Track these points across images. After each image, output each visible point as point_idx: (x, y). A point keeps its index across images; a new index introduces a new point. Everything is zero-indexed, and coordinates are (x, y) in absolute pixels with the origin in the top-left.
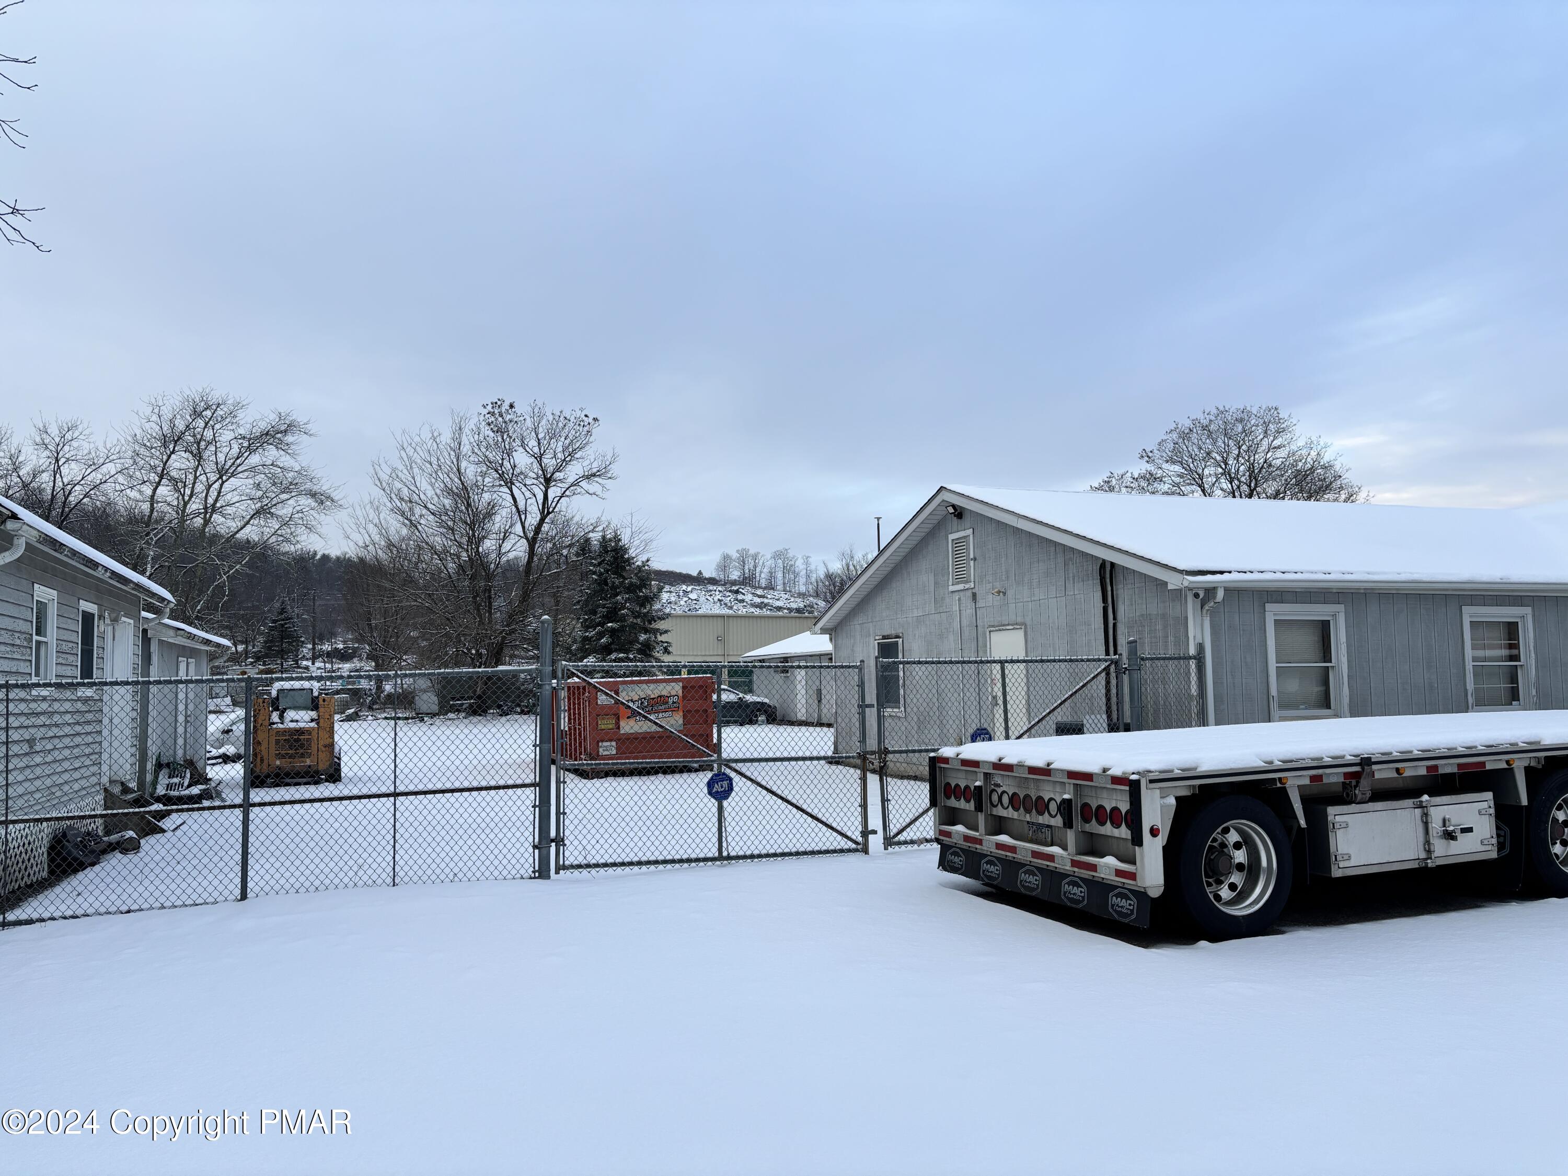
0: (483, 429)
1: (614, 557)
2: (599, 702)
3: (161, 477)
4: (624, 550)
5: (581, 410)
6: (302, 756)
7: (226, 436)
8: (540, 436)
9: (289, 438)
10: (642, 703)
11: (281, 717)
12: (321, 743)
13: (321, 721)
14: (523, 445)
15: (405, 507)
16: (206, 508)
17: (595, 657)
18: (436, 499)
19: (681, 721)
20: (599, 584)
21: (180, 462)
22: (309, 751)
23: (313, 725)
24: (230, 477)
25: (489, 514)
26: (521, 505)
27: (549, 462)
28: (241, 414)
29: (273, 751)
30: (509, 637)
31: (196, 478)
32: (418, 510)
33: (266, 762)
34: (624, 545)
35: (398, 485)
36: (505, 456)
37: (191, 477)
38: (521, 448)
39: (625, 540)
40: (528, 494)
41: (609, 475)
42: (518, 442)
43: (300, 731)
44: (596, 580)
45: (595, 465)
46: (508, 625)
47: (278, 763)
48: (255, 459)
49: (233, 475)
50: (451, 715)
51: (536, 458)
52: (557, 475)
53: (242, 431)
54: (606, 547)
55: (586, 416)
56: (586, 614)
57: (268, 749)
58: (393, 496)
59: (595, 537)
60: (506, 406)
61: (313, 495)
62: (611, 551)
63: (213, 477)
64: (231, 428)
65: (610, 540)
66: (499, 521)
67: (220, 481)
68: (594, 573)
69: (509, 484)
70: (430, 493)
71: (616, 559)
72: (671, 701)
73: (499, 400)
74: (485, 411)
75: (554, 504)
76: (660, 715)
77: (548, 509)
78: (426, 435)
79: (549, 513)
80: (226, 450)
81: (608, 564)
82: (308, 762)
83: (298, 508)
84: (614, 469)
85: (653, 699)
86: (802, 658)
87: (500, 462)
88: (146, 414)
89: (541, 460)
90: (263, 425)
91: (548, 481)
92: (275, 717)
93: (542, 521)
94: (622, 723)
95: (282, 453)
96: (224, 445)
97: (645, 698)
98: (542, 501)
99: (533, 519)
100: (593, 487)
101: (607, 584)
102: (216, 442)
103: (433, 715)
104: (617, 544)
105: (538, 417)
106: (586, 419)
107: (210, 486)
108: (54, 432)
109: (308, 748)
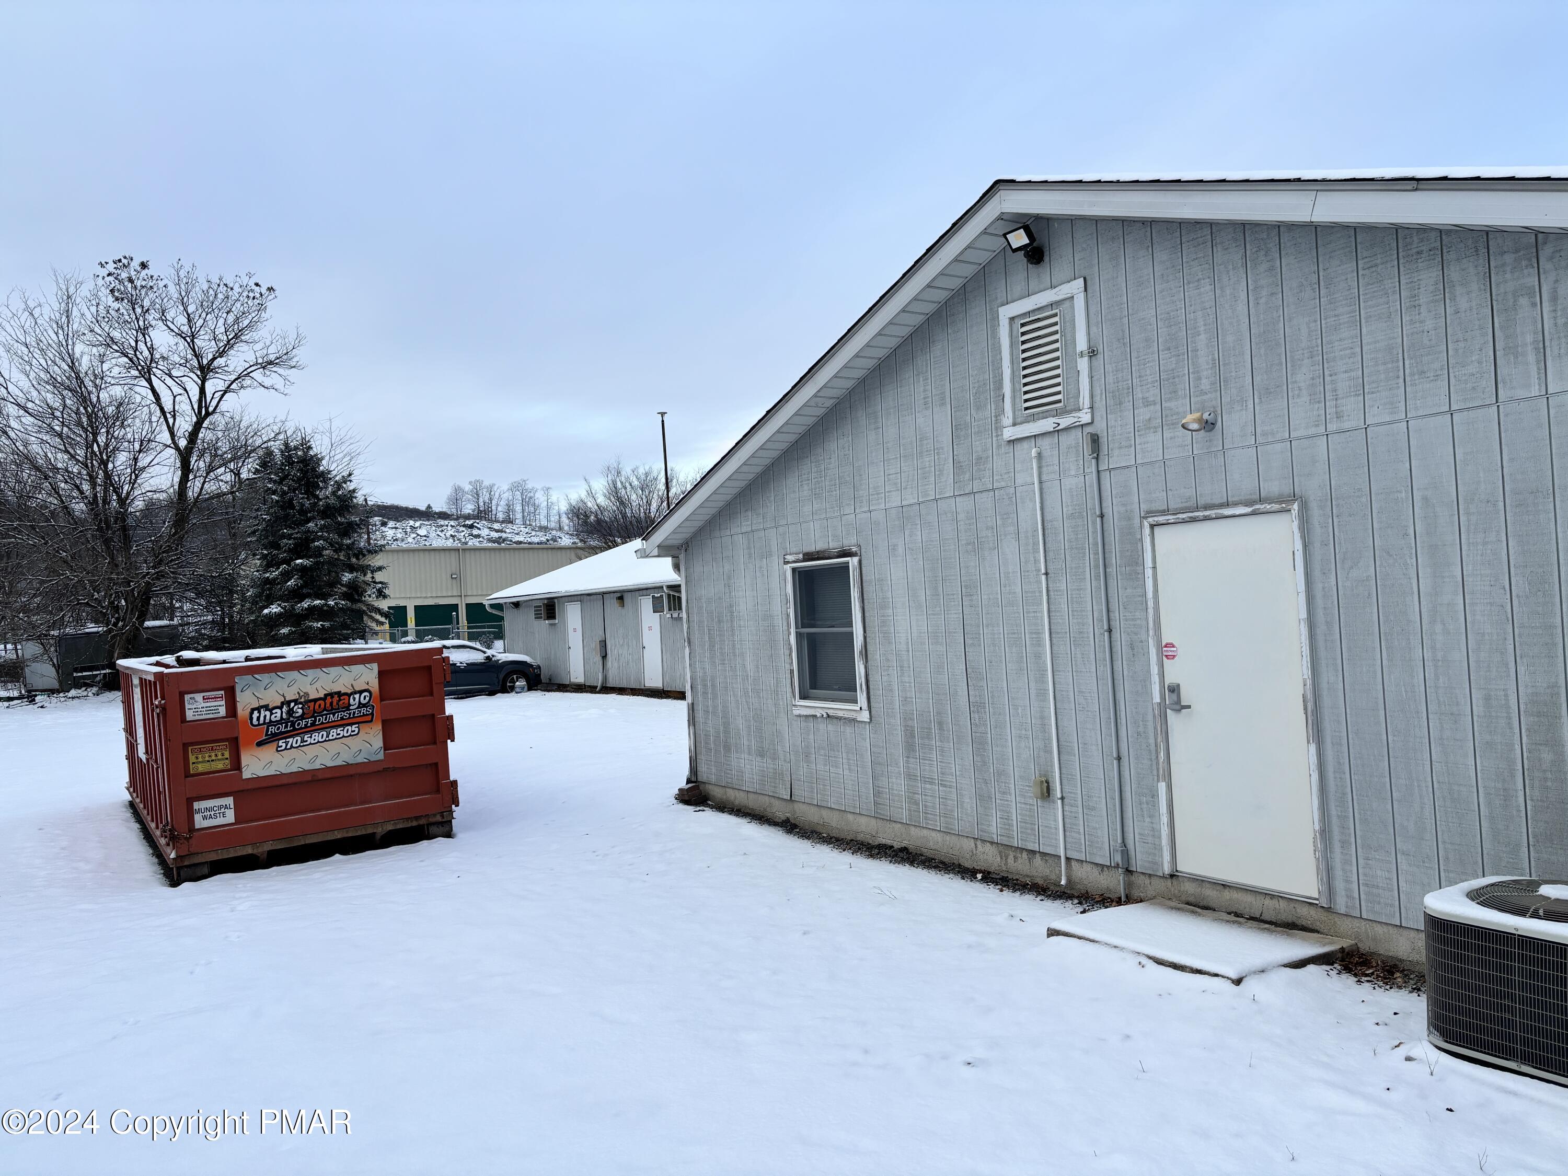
0: (104, 299)
1: (302, 470)
2: (190, 715)
4: (318, 460)
5: (250, 275)
8: (191, 309)
10: (291, 712)
14: (164, 320)
17: (279, 605)
18: (35, 393)
19: (378, 742)
20: (282, 507)
25: (120, 416)
26: (168, 407)
27: (206, 345)
30: (158, 583)
34: (316, 455)
36: (140, 337)
38: (160, 323)
39: (319, 447)
40: (177, 390)
41: (293, 364)
42: (157, 317)
44: (277, 501)
45: (272, 349)
46: (154, 567)
50: (73, 692)
51: (184, 338)
52: (220, 361)
54: (290, 456)
55: (257, 285)
56: (266, 548)
59: (276, 447)
60: (135, 264)
62: (297, 462)
65: (296, 448)
66: (135, 428)
68: (274, 493)
69: (146, 374)
71: (304, 472)
72: (354, 702)
73: (125, 257)
74: (104, 272)
75: (214, 403)
76: (333, 733)
77: (207, 409)
78: (16, 304)
79: (208, 414)
81: (293, 481)
84: (300, 355)
85: (315, 700)
86: (576, 598)
87: (133, 344)
89: (192, 341)
91: (205, 371)
93: (198, 426)
94: (245, 759)
97: (296, 702)
98: (197, 397)
100: (272, 378)
101: (293, 507)
103: (50, 692)
104: (306, 453)
105: (186, 285)
106: (257, 289)
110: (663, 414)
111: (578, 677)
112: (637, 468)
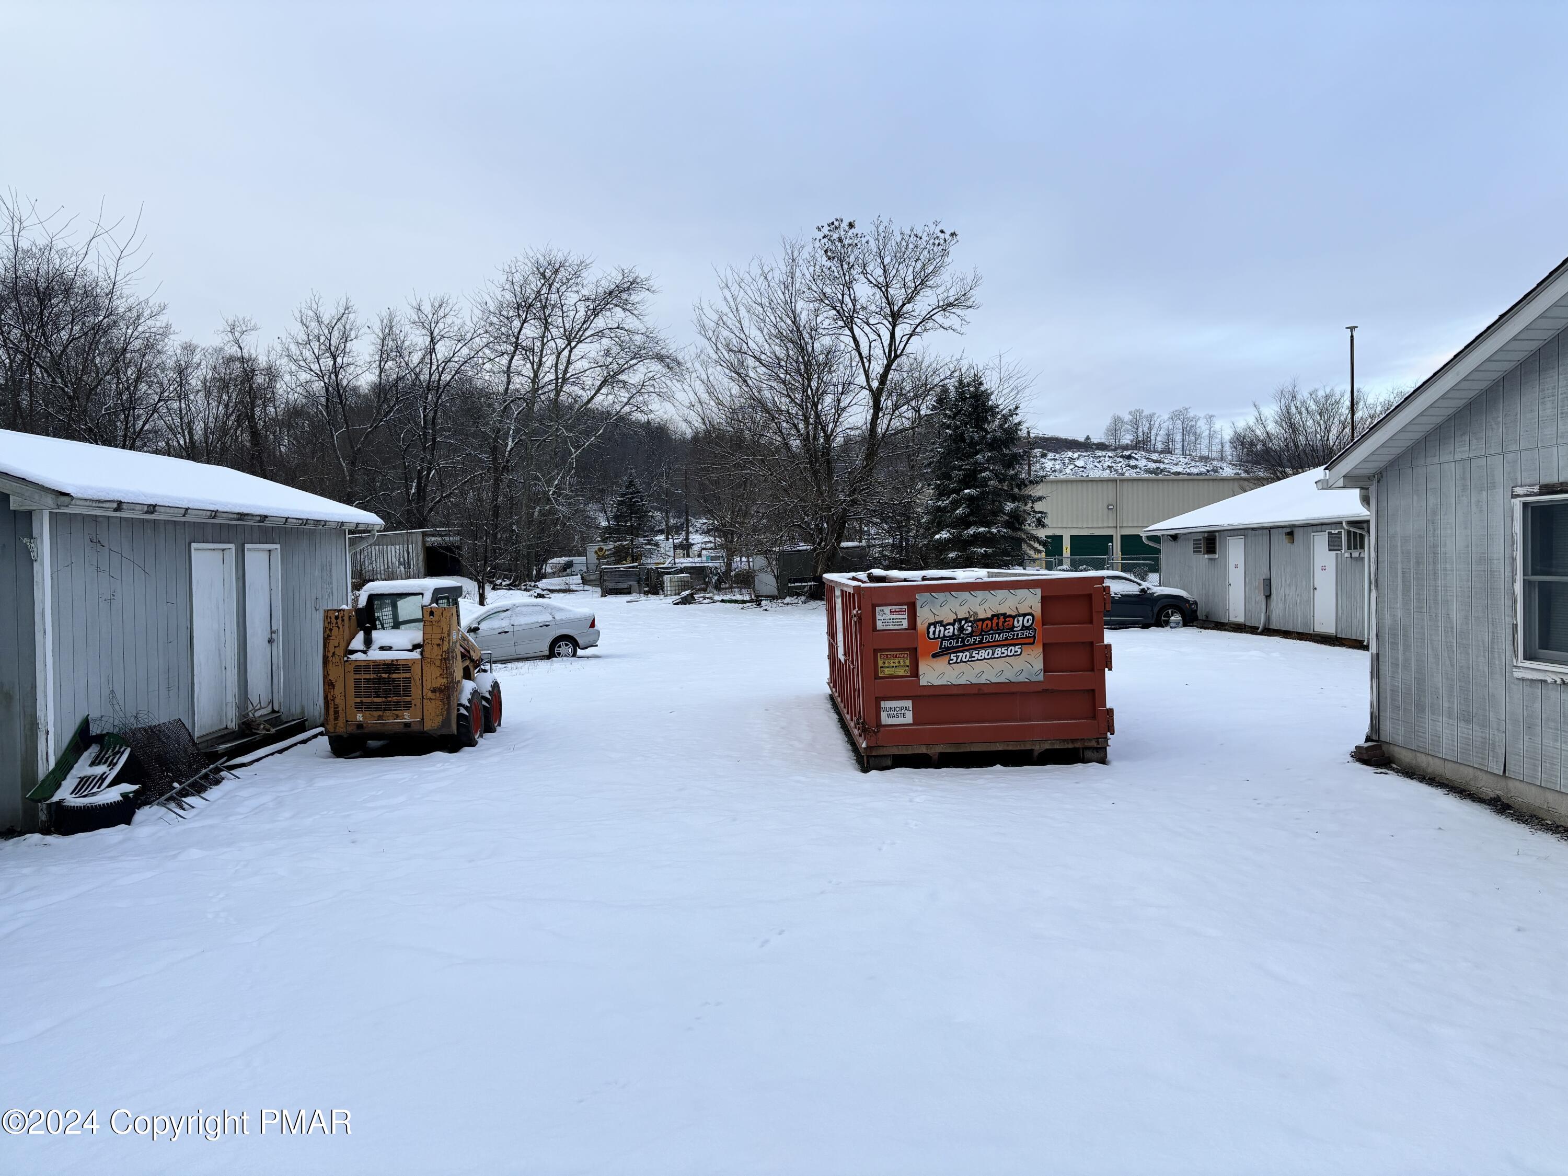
0: (819, 259)
1: (973, 405)
2: (879, 625)
3: (516, 348)
4: (987, 395)
5: (936, 223)
6: (397, 706)
7: (571, 298)
8: (887, 261)
9: (634, 298)
10: (961, 629)
11: (368, 642)
12: (428, 685)
13: (427, 649)
14: (864, 273)
15: (732, 358)
16: (557, 378)
17: (949, 531)
18: (767, 347)
19: (1039, 664)
20: (955, 441)
22: (408, 699)
23: (416, 655)
24: (578, 343)
25: (828, 365)
26: (865, 353)
27: (897, 293)
28: (584, 274)
29: (352, 700)
30: (852, 509)
31: (543, 344)
32: (751, 362)
33: (342, 714)
34: (986, 390)
35: (725, 333)
36: (846, 291)
37: (539, 344)
38: (862, 276)
39: (990, 383)
40: (873, 336)
41: (969, 304)
42: (858, 269)
43: (391, 666)
44: (951, 435)
45: (952, 292)
46: (850, 495)
47: (360, 717)
48: (599, 323)
50: (788, 600)
51: (880, 289)
52: (908, 307)
53: (585, 292)
54: (963, 393)
55: (942, 232)
56: (939, 479)
57: (346, 696)
58: (719, 345)
59: (951, 384)
60: (844, 225)
61: (660, 358)
62: (970, 398)
63: (561, 343)
64: (575, 289)
65: (969, 384)
66: (839, 374)
67: (569, 347)
68: (948, 427)
69: (849, 324)
70: (760, 339)
71: (975, 407)
72: (1018, 624)
73: (837, 220)
74: (821, 235)
75: (901, 347)
76: (998, 651)
77: (896, 351)
78: (756, 271)
79: (896, 357)
80: (572, 314)
81: (965, 415)
82: (407, 717)
83: (650, 375)
84: (977, 295)
85: (983, 620)
86: (1239, 532)
87: (840, 297)
88: (501, 283)
89: (887, 290)
90: (607, 285)
91: (896, 317)
92: (358, 642)
93: (888, 368)
94: (923, 668)
95: (628, 313)
96: (571, 309)
97: (966, 620)
98: (888, 342)
100: (951, 320)
101: (964, 441)
102: (562, 306)
103: (772, 598)
104: (977, 389)
105: (883, 238)
106: (942, 235)
107: (559, 354)
108: (427, 309)
109: (407, 691)
110: (1352, 329)
111: (1237, 614)
112: (1316, 390)
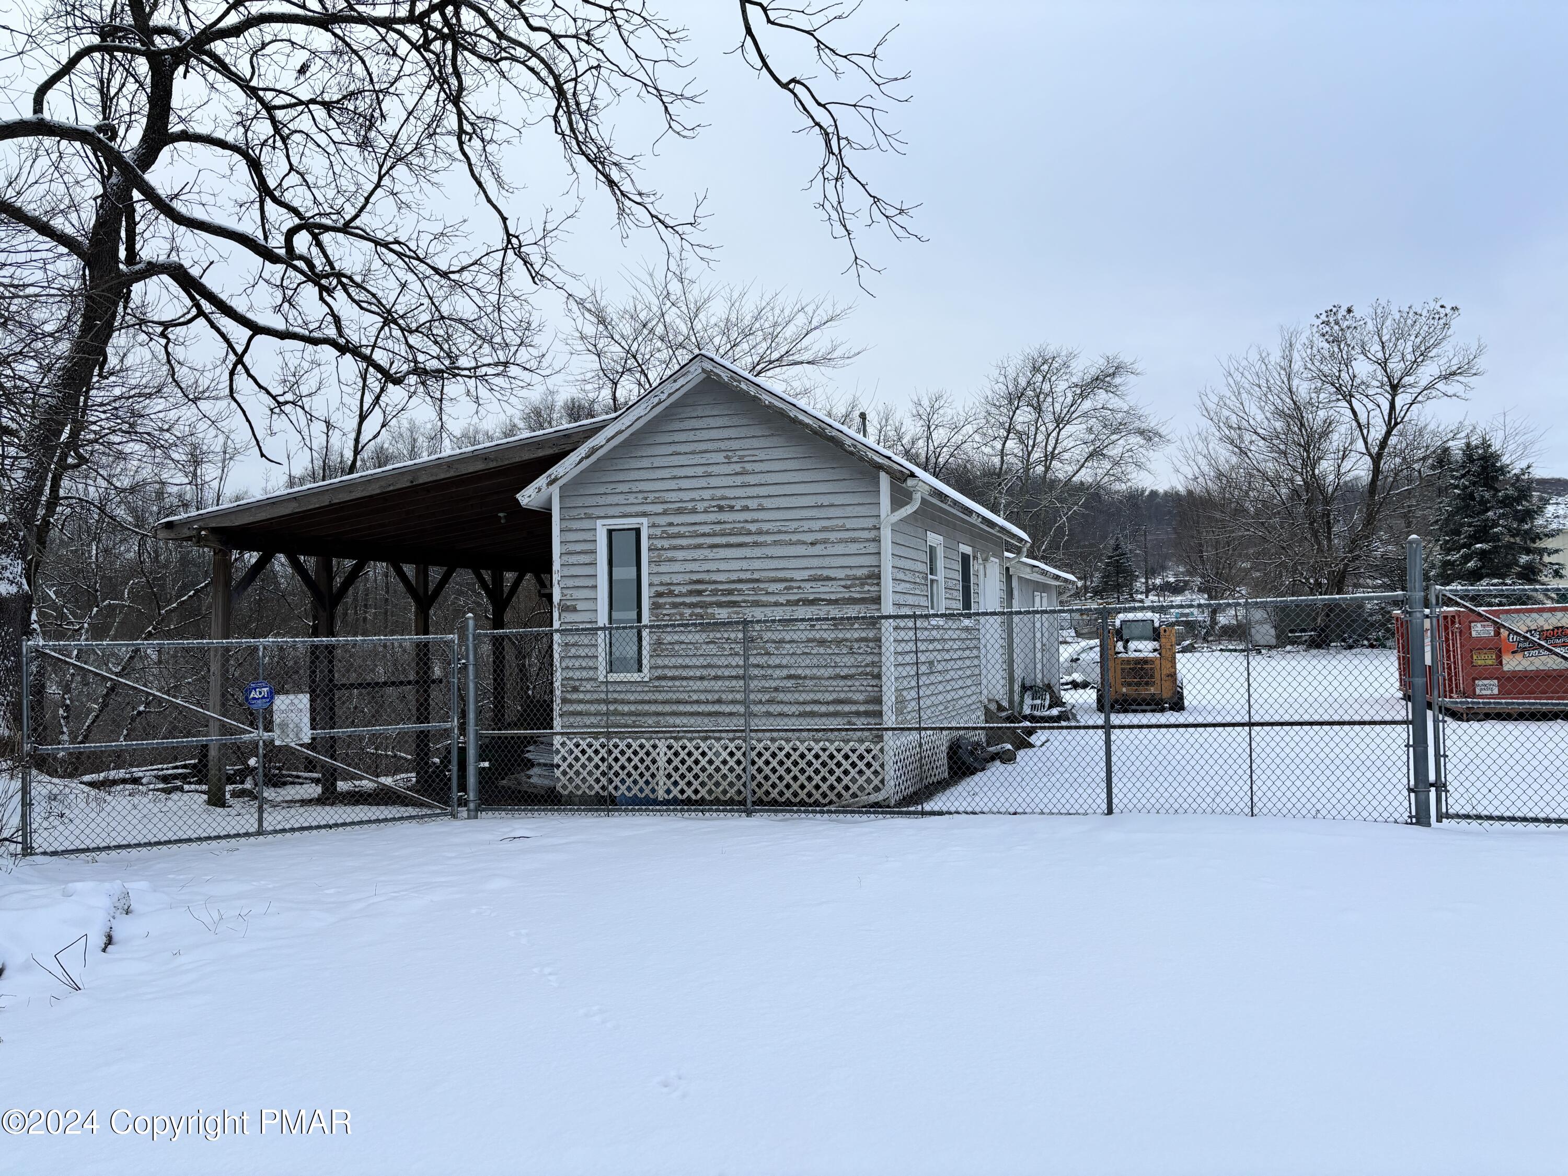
0: (1316, 342)
1: (1482, 466)
2: (1473, 634)
3: (1009, 432)
4: (1496, 457)
5: (1436, 300)
6: (1147, 684)
7: (1061, 386)
8: (1385, 339)
9: (1117, 380)
11: (1125, 647)
12: (1165, 672)
13: (1163, 651)
14: (1364, 352)
15: (1234, 434)
16: (1046, 456)
18: (1266, 422)
20: (1463, 499)
21: (1024, 416)
22: (1153, 680)
23: (1155, 654)
24: (1066, 424)
25: (1325, 434)
26: (1363, 419)
27: (1396, 366)
28: (1073, 364)
29: (1120, 679)
30: (1352, 564)
31: (1037, 429)
32: (1248, 437)
34: (1496, 452)
35: (1226, 413)
36: (1344, 368)
37: (1033, 429)
38: (1362, 355)
39: (1499, 445)
40: (1370, 406)
41: (1473, 371)
42: (1358, 349)
43: (1145, 661)
44: (1459, 495)
45: (1455, 362)
46: (1351, 551)
47: (1124, 690)
48: (1087, 405)
49: (1068, 422)
50: (1289, 648)
51: (1380, 364)
52: (1406, 380)
53: (1075, 380)
54: (1471, 456)
55: (1442, 307)
56: (1447, 535)
57: (1115, 676)
58: (1221, 425)
59: (1456, 447)
60: (1343, 312)
61: (1141, 432)
62: (1478, 460)
63: (1051, 426)
64: (1065, 378)
65: (1477, 447)
66: (1337, 439)
67: (1058, 429)
68: (1456, 487)
69: (1348, 397)
70: (1260, 417)
71: (1484, 468)
73: (1335, 306)
74: (1319, 322)
75: (1402, 414)
77: (1396, 418)
78: (1254, 357)
79: (1396, 424)
80: (1061, 399)
81: (1474, 476)
82: (1152, 690)
83: (1128, 447)
84: (1480, 364)
87: (1337, 374)
88: (995, 377)
89: (1386, 365)
90: (1094, 372)
91: (1395, 388)
92: (1120, 647)
93: (1388, 434)
94: (1505, 660)
95: (1111, 395)
96: (1059, 395)
97: (1535, 630)
98: (1388, 411)
99: (1377, 433)
100: (1453, 387)
101: (1473, 499)
102: (1053, 393)
103: (1270, 647)
104: (1485, 452)
105: (1381, 317)
106: (1442, 310)
107: (1049, 435)
108: (926, 403)
109: (1152, 677)
